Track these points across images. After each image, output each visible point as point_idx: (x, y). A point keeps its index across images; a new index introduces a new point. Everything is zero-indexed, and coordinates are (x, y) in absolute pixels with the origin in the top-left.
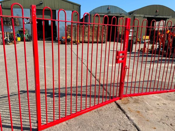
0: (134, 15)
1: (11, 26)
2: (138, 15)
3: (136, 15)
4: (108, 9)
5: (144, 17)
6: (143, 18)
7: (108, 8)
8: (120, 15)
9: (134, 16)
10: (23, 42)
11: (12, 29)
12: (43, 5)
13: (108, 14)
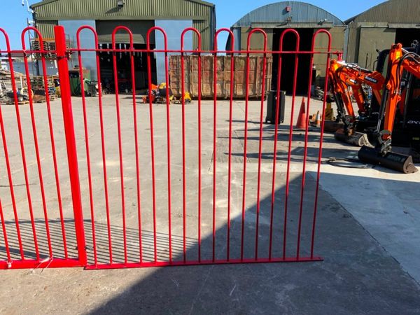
0: (359, 24)
1: (55, 61)
2: (370, 25)
3: (363, 25)
4: (286, 11)
5: (388, 29)
6: (385, 31)
7: (286, 8)
8: (320, 26)
9: (358, 26)
10: (81, 98)
11: (56, 67)
12: (124, 9)
13: (286, 24)
